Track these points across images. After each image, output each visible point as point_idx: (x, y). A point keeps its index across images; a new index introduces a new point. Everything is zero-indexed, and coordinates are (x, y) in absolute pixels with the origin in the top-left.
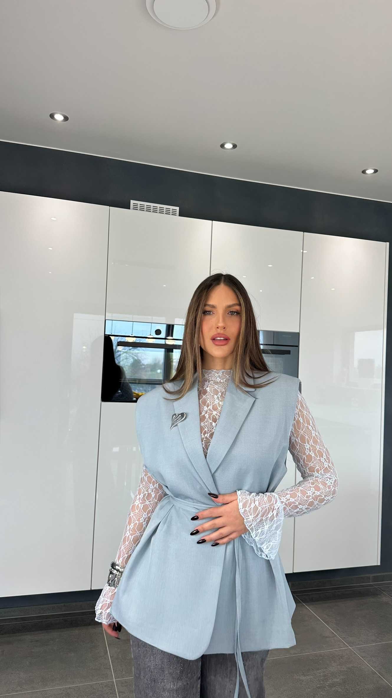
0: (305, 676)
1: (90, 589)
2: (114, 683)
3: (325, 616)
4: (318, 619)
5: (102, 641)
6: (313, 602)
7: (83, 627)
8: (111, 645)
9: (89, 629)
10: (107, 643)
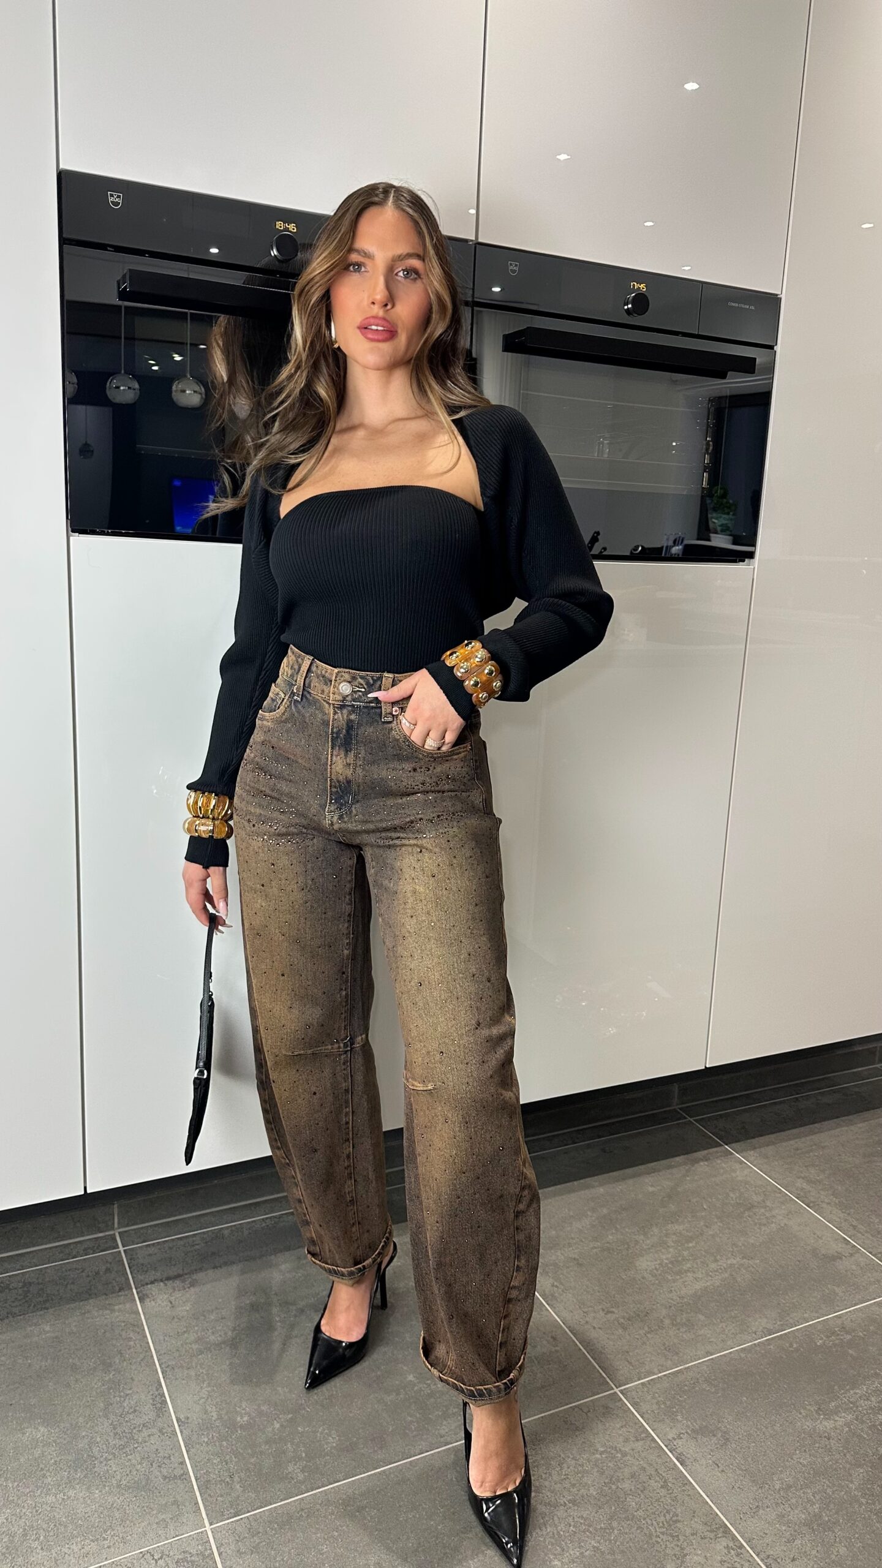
0: (829, 1414)
1: (83, 1193)
2: (208, 1541)
3: (800, 1183)
4: (787, 1197)
5: (142, 1356)
6: (753, 1140)
7: (68, 1306)
8: (173, 1368)
9: (88, 1312)
10: (160, 1365)
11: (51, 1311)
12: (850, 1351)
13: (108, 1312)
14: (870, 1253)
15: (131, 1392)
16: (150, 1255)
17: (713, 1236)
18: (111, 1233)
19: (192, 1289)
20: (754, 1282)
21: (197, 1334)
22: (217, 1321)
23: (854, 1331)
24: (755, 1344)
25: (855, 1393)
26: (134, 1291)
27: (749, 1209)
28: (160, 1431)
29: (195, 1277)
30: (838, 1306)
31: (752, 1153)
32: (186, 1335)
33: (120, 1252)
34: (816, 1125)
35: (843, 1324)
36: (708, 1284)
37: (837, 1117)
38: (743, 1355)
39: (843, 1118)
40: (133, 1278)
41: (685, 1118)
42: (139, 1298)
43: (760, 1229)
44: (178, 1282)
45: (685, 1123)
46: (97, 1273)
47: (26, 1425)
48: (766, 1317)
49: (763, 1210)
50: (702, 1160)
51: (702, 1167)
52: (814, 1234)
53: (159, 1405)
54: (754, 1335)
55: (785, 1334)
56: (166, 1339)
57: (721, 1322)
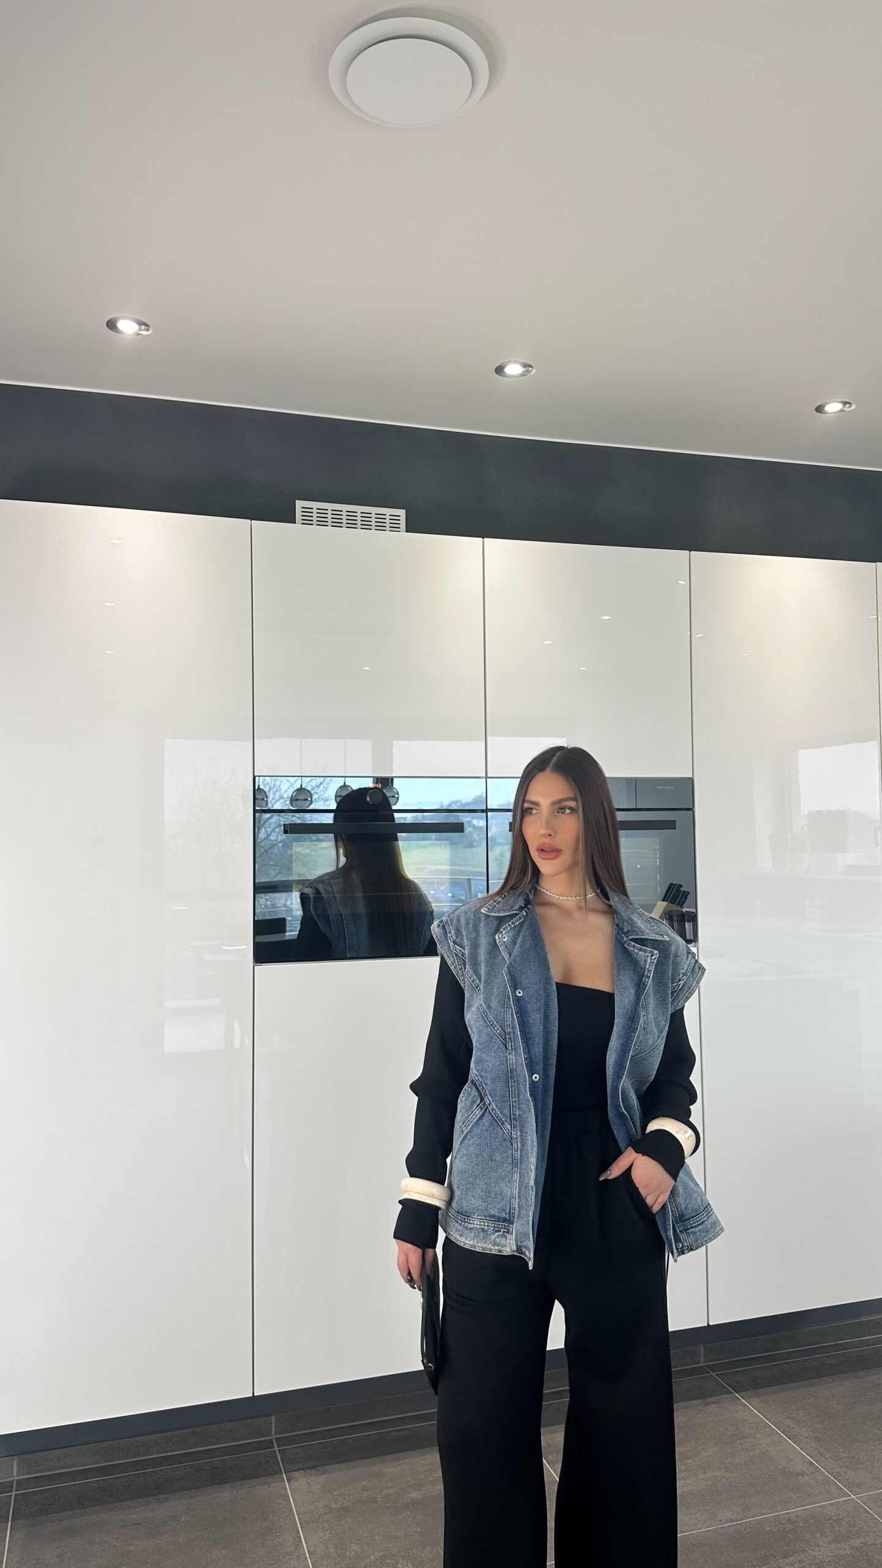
3: (788, 1422)
4: (774, 1431)
5: (287, 1514)
6: (758, 1390)
7: (240, 1482)
8: (307, 1522)
9: (254, 1486)
10: (299, 1520)
11: (229, 1484)
12: (789, 1536)
13: (267, 1487)
14: (828, 1472)
15: (279, 1534)
16: (296, 1453)
17: (707, 1456)
18: (270, 1438)
19: (323, 1476)
20: (730, 1488)
21: (325, 1502)
22: (338, 1495)
23: (797, 1522)
24: (718, 1528)
25: (785, 1561)
26: (284, 1475)
27: (741, 1438)
28: (297, 1557)
29: (325, 1468)
30: (790, 1506)
31: (755, 1400)
32: (317, 1503)
33: (275, 1451)
34: (815, 1380)
35: (790, 1518)
36: (694, 1488)
37: (835, 1375)
38: (706, 1534)
39: (840, 1375)
40: (284, 1467)
41: (708, 1373)
42: (287, 1480)
43: (746, 1453)
44: (313, 1471)
45: (708, 1376)
46: (260, 1463)
47: (213, 1549)
48: (732, 1511)
49: (751, 1440)
50: (713, 1403)
51: (713, 1408)
52: (788, 1458)
53: (297, 1543)
54: (719, 1522)
55: (743, 1522)
56: (304, 1505)
57: (697, 1512)
